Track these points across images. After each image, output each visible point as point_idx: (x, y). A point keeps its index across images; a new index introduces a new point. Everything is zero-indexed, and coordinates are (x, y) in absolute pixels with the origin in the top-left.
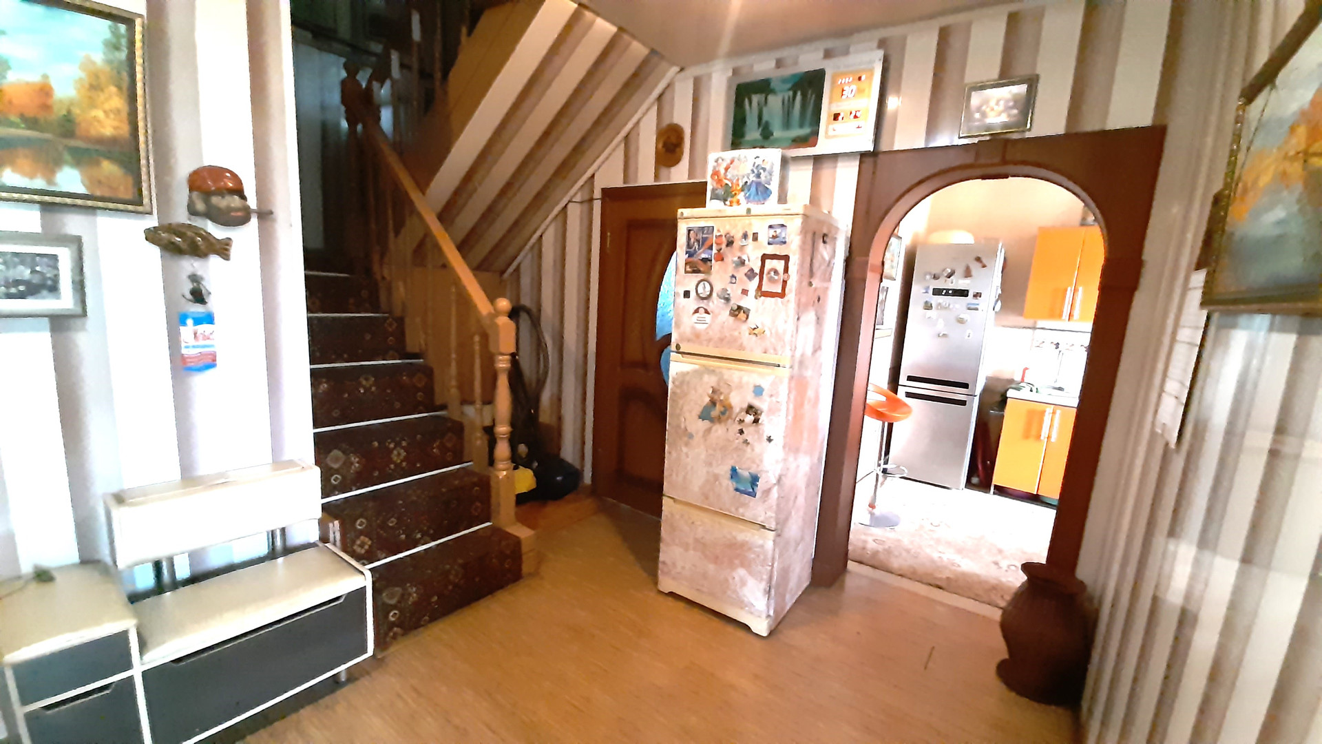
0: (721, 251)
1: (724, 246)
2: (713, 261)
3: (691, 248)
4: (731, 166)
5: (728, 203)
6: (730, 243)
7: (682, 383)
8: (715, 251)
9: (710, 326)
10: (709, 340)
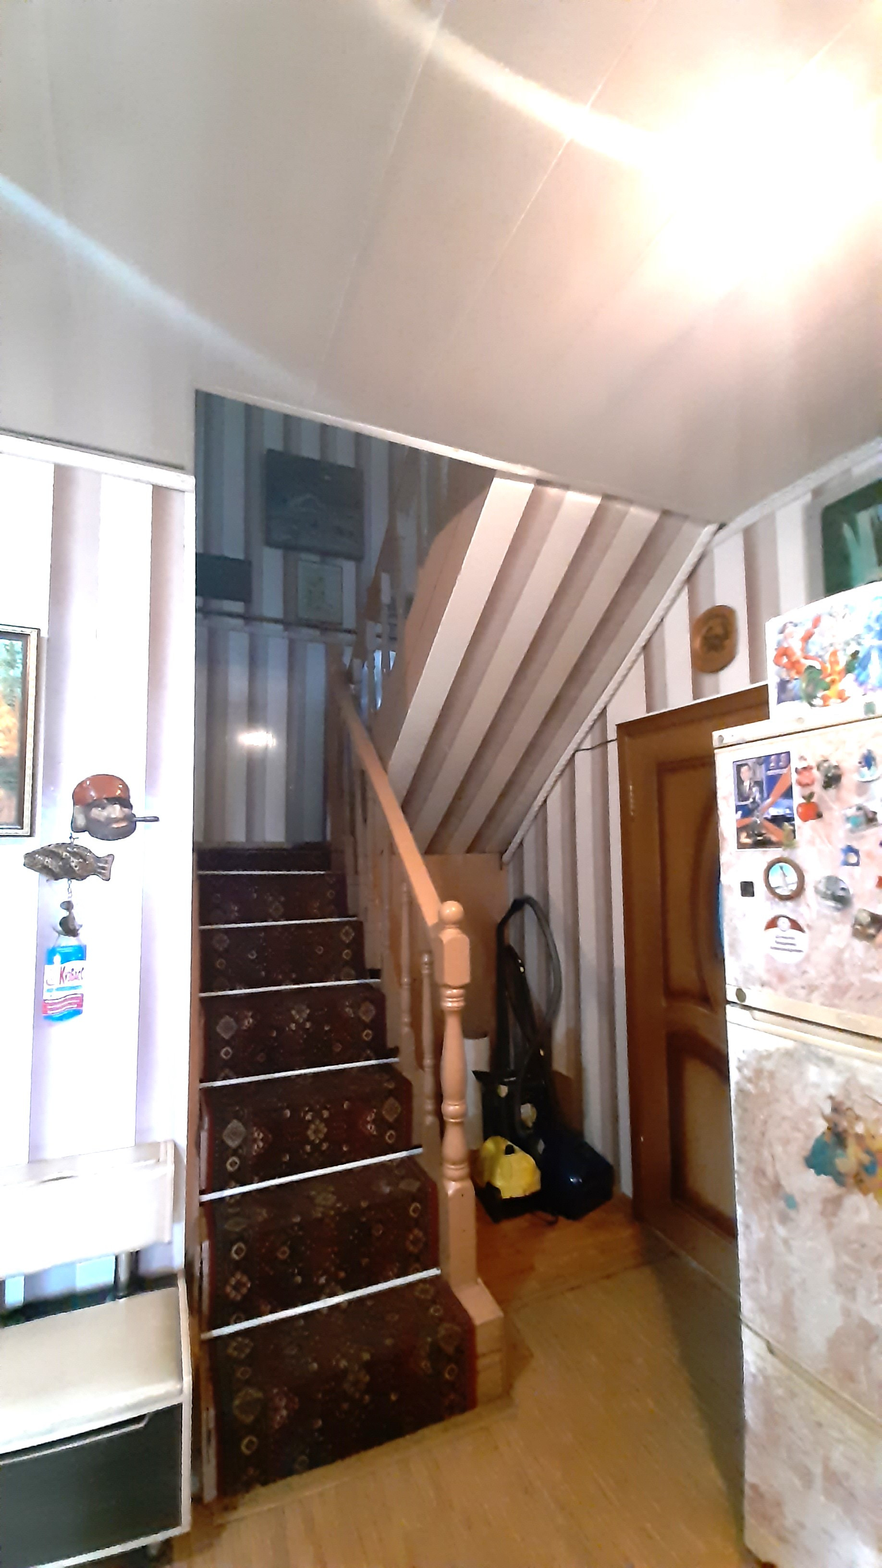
0: (814, 800)
1: (817, 788)
2: (798, 821)
3: (747, 799)
4: (816, 630)
5: (817, 701)
6: (832, 780)
7: (759, 1073)
8: (798, 799)
9: (807, 959)
10: (811, 989)
